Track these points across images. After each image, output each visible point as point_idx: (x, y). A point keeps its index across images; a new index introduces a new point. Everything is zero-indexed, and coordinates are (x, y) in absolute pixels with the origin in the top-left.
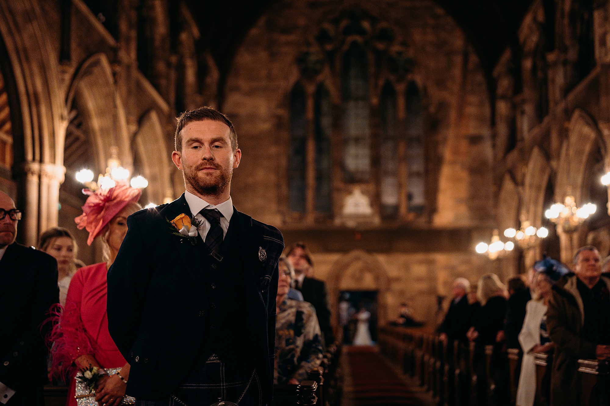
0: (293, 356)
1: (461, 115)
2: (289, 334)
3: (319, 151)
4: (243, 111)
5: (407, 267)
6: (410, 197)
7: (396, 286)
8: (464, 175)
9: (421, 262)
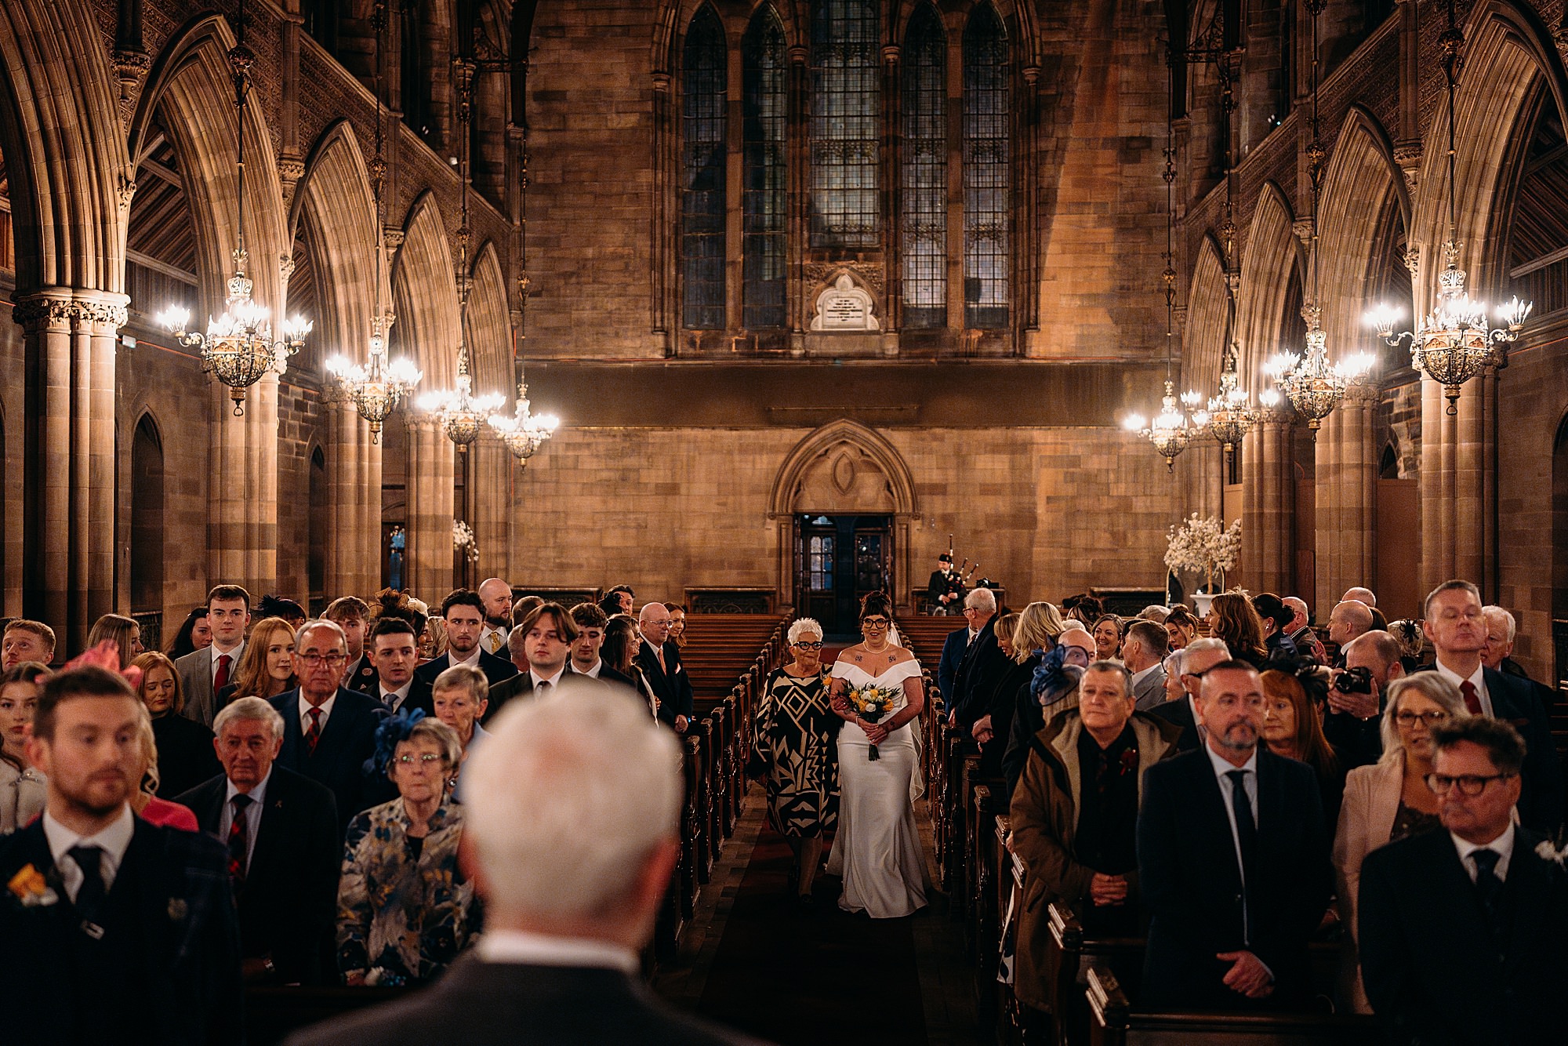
0: (452, 921)
1: (1099, 88)
2: (444, 879)
3: (755, 179)
4: (572, 86)
5: (962, 460)
6: (972, 288)
7: (935, 506)
8: (1106, 233)
9: (995, 449)
